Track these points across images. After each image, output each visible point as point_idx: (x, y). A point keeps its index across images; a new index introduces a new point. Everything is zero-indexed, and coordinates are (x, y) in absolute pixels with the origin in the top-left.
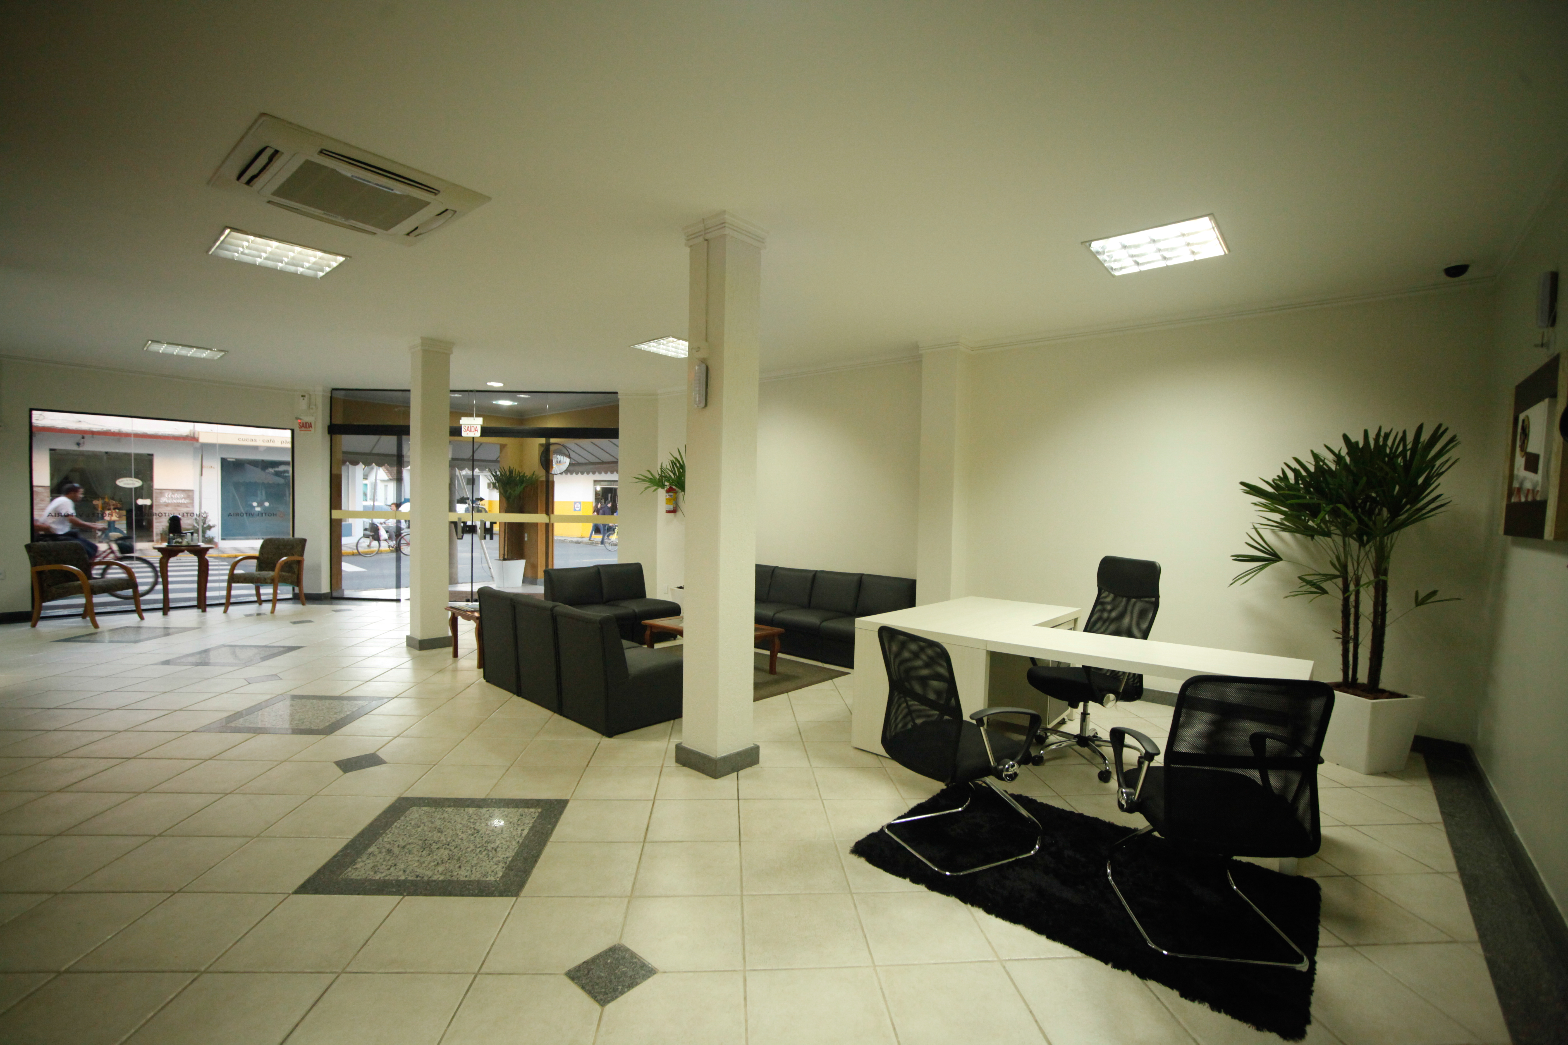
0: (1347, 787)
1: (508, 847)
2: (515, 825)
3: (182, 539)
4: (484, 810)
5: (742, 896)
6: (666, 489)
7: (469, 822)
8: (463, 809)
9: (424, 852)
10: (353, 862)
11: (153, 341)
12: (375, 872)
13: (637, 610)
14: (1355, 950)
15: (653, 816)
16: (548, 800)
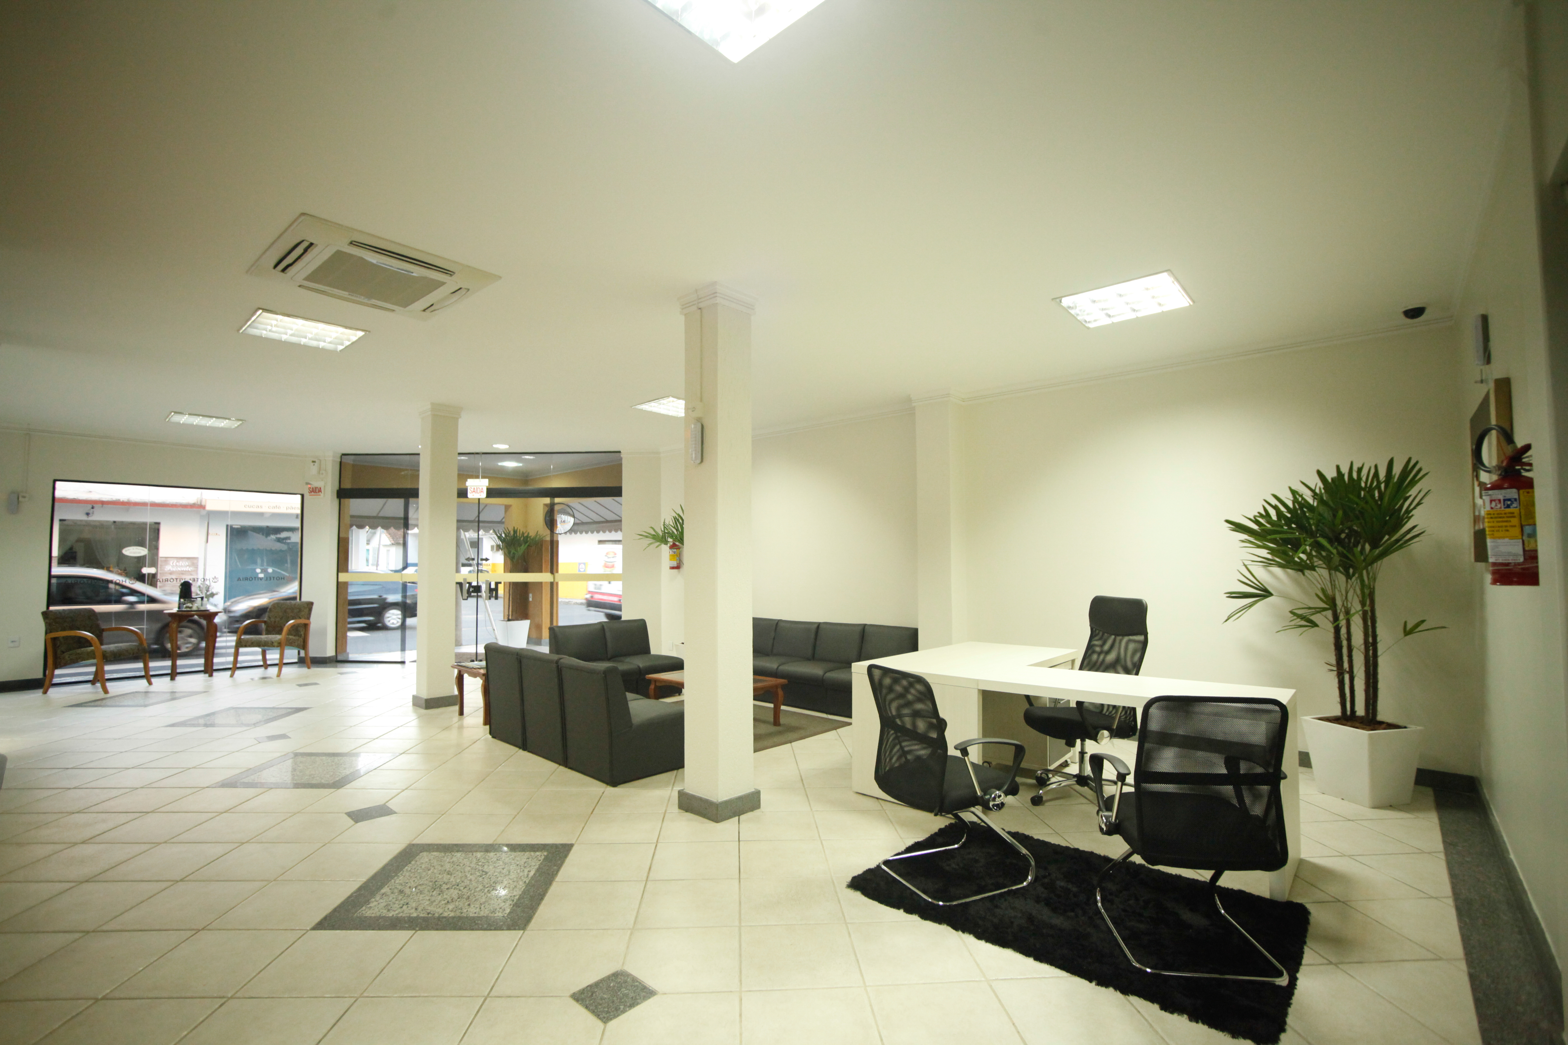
0: (1349, 820)
1: (516, 887)
2: (522, 867)
3: (192, 604)
4: (492, 854)
5: (740, 927)
6: (669, 545)
7: (478, 865)
8: (471, 853)
9: (435, 892)
10: (367, 902)
11: (175, 412)
12: (389, 910)
13: (641, 666)
14: (1338, 967)
15: (656, 857)
16: (553, 844)
